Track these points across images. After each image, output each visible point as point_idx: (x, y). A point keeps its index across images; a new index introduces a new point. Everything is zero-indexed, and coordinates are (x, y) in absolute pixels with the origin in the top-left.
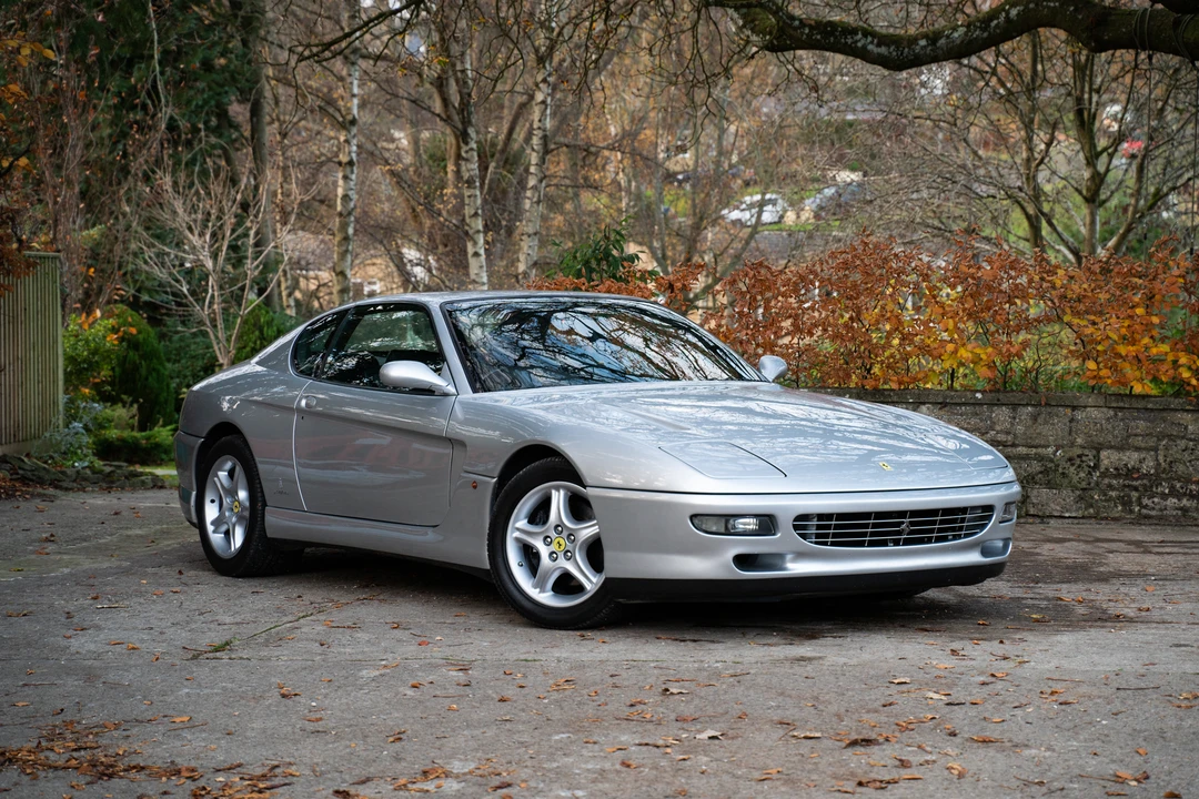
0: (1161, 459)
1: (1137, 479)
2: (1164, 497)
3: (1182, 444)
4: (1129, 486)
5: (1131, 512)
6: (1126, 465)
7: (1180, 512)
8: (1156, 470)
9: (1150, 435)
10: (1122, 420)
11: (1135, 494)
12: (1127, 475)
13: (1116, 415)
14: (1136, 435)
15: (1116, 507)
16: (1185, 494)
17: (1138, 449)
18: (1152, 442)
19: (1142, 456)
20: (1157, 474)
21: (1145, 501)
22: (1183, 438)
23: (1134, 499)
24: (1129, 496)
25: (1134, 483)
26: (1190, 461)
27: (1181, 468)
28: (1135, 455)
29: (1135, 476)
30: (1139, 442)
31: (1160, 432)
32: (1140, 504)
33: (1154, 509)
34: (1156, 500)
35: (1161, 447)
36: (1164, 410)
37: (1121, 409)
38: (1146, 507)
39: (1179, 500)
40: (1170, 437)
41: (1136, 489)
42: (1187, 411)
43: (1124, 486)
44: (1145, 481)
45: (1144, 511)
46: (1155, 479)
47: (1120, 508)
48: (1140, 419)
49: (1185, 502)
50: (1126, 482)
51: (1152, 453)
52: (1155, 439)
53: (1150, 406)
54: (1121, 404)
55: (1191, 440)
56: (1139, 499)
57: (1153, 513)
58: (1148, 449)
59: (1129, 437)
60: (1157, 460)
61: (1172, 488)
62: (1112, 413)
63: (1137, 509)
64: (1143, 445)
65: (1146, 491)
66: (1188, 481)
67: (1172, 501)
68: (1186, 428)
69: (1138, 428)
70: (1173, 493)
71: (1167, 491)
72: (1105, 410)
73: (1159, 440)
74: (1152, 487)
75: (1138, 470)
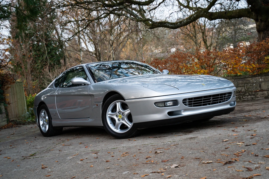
0: (246, 88)
1: (241, 93)
2: (248, 96)
3: (250, 84)
4: (240, 95)
5: (241, 100)
6: (239, 90)
7: (251, 99)
8: (245, 90)
9: (243, 83)
10: (236, 81)
11: (241, 96)
12: (239, 92)
13: (235, 80)
14: (240, 84)
15: (238, 99)
16: (252, 95)
17: (240, 87)
18: (243, 85)
19: (242, 88)
20: (245, 91)
21: (244, 97)
22: (250, 83)
23: (241, 97)
24: (240, 97)
25: (241, 94)
26: (252, 88)
27: (250, 89)
28: (240, 88)
29: (241, 92)
30: (240, 85)
31: (245, 83)
32: (243, 98)
33: (246, 99)
34: (246, 97)
35: (245, 86)
36: (245, 78)
37: (236, 79)
38: (244, 98)
39: (251, 96)
40: (247, 83)
41: (241, 95)
42: (250, 77)
43: (239, 95)
44: (243, 93)
45: (244, 99)
46: (245, 92)
47: (239, 99)
48: (240, 80)
49: (252, 96)
50: (239, 94)
51: (244, 87)
52: (244, 84)
53: (242, 77)
54: (236, 78)
55: (251, 83)
56: (242, 97)
57: (246, 100)
58: (243, 87)
59: (238, 84)
60: (245, 88)
61: (249, 94)
62: (234, 80)
63: (242, 99)
64: (241, 86)
65: (244, 95)
66: (252, 92)
67: (249, 97)
68: (250, 81)
69: (240, 82)
70: (249, 95)
71: (248, 95)
72: (232, 80)
73: (245, 84)
74: (245, 94)
75: (241, 91)
